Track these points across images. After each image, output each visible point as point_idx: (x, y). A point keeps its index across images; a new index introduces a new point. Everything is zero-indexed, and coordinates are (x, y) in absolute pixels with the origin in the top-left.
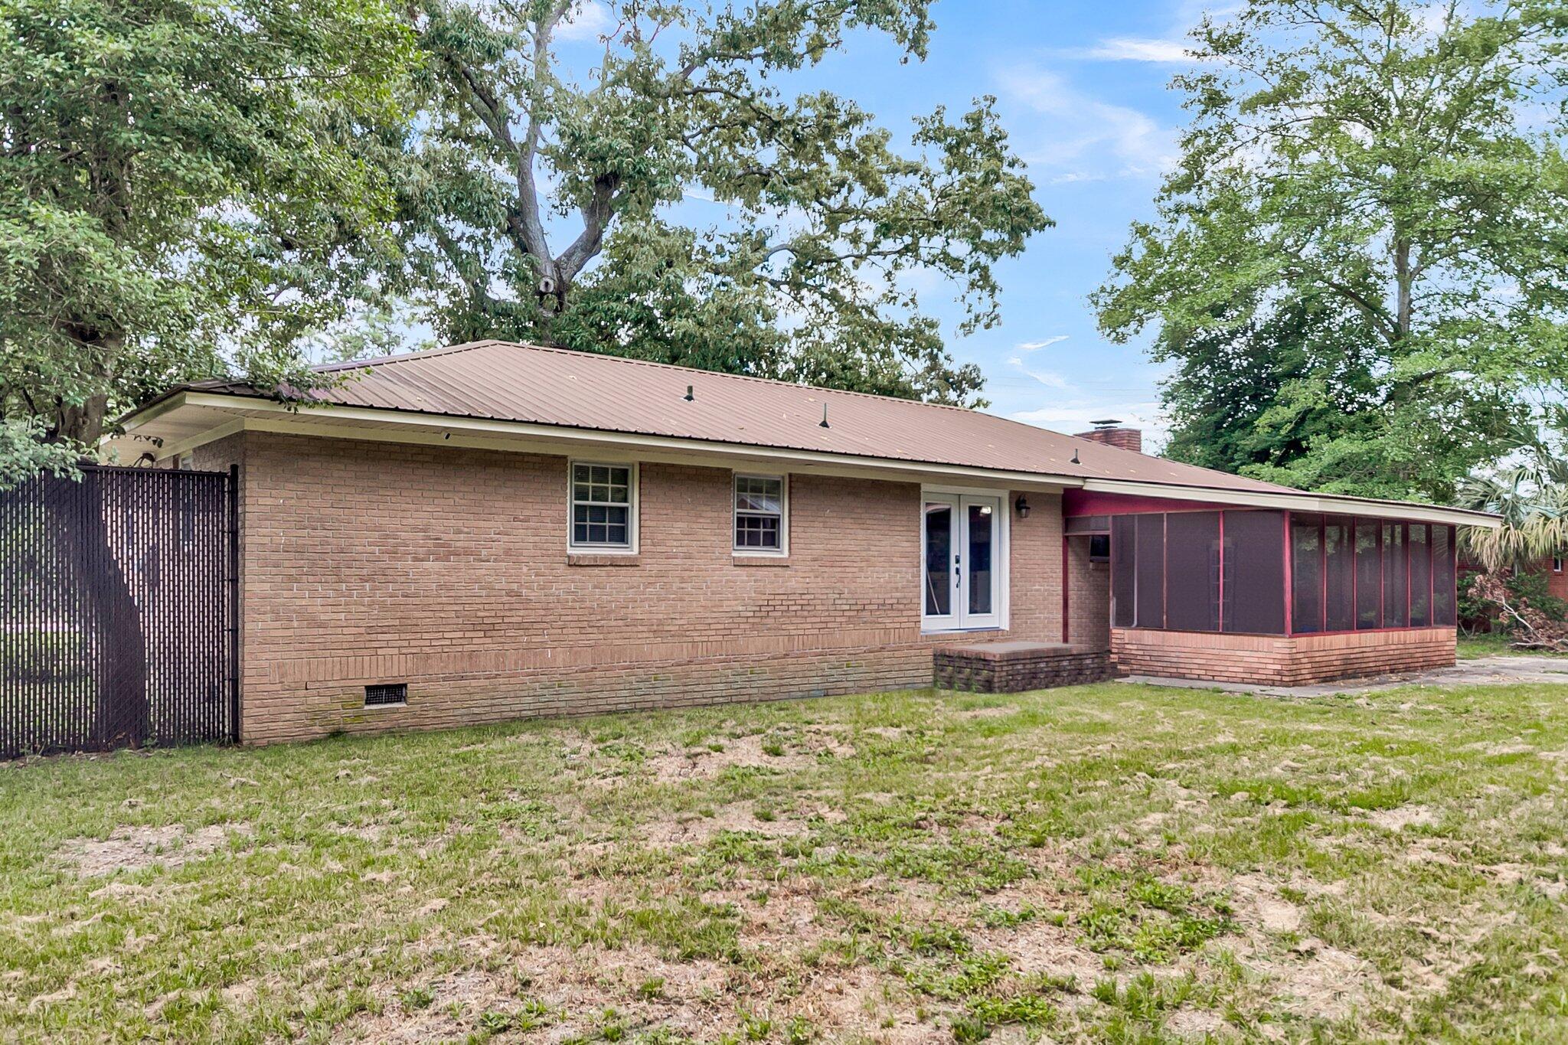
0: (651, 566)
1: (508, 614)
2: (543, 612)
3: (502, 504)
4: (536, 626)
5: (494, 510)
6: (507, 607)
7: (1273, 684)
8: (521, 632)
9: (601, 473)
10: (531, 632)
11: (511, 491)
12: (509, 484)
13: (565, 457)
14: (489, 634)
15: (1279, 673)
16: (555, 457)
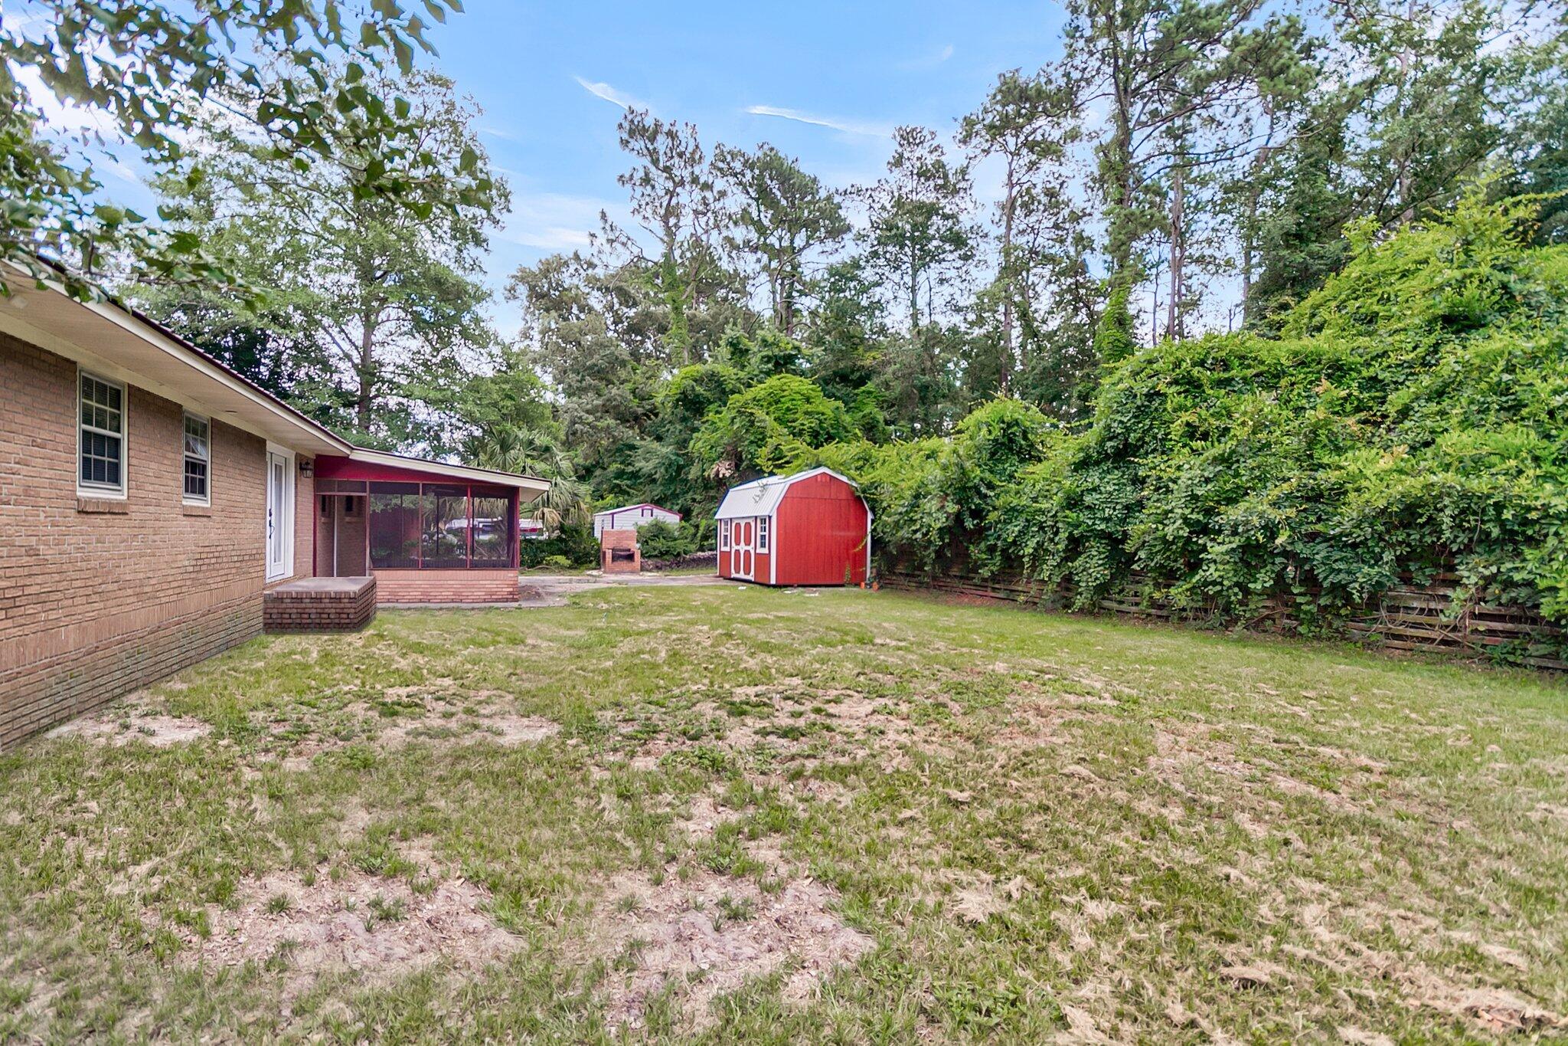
0: (136, 513)
1: (28, 581)
2: (57, 577)
3: (19, 418)
4: (53, 597)
5: (14, 427)
6: (26, 571)
7: (507, 600)
8: (39, 607)
9: (102, 389)
10: (48, 606)
11: (28, 399)
12: (28, 389)
13: (75, 363)
14: (11, 613)
15: (510, 593)
16: (68, 360)
